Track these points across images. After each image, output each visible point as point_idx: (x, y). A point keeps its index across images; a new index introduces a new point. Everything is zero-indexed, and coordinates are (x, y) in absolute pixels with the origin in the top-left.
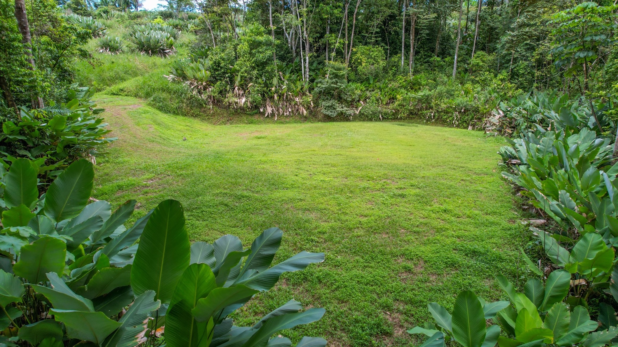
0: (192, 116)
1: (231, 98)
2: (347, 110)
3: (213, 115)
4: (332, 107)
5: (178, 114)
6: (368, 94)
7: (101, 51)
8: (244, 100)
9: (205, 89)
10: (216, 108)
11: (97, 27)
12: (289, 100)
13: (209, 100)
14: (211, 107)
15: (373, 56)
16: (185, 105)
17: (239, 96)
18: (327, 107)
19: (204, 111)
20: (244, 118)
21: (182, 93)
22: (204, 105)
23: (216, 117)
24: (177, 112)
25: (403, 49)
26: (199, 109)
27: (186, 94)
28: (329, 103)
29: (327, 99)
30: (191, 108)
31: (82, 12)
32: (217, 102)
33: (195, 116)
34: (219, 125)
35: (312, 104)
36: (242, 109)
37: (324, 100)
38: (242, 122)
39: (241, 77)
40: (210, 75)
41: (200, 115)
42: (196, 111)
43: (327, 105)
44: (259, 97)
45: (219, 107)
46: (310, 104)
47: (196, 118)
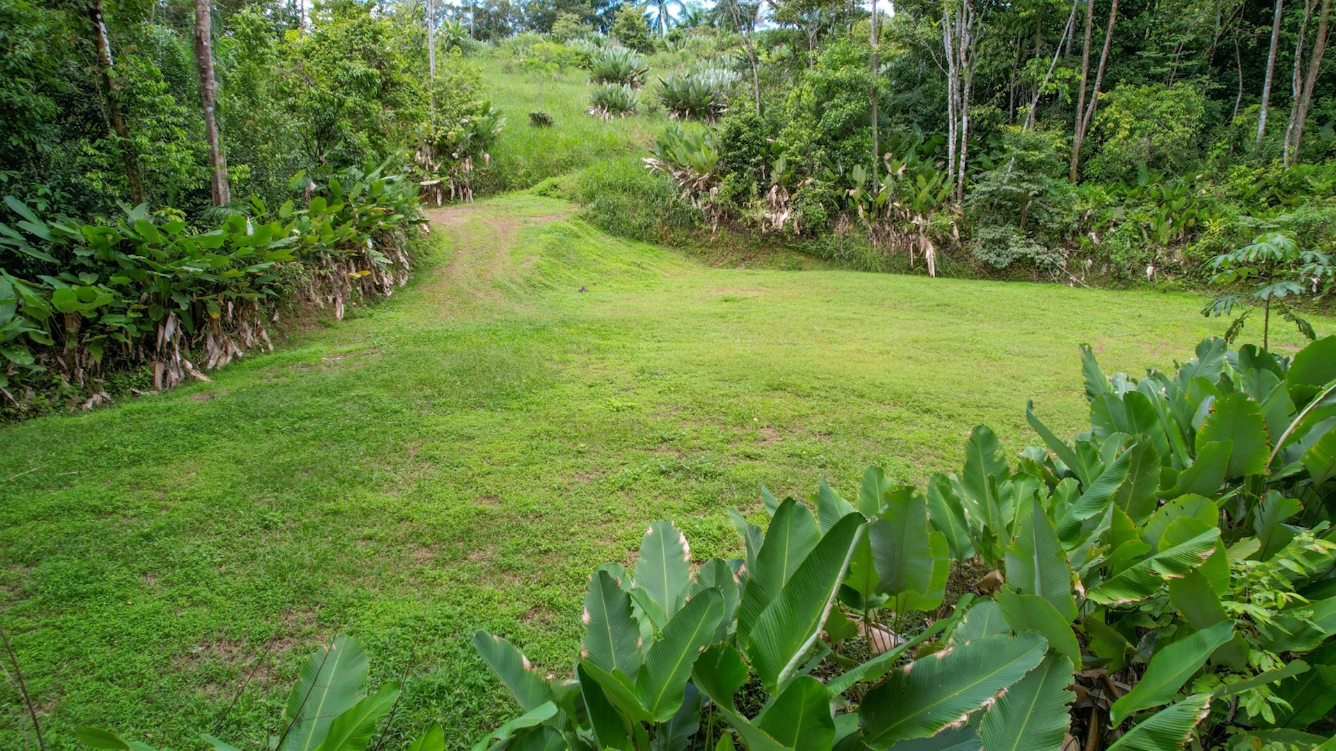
0: (670, 244)
1: (758, 211)
2: (1038, 254)
3: (715, 245)
4: (1002, 242)
5: (639, 239)
6: (1116, 213)
7: (592, 113)
8: (785, 216)
9: (708, 187)
10: (723, 231)
11: (631, 68)
12: (896, 221)
13: (713, 213)
14: (715, 228)
15: (1156, 112)
16: (658, 220)
17: (779, 207)
18: (988, 241)
19: (697, 237)
20: (782, 256)
21: (657, 196)
22: (697, 223)
23: (721, 249)
24: (638, 235)
25: (1267, 88)
26: (686, 232)
27: (663, 200)
28: (996, 233)
29: (995, 222)
30: (672, 229)
31: (636, 41)
32: (728, 218)
33: (676, 245)
34: (722, 267)
35: (956, 232)
36: (779, 235)
37: (986, 225)
38: (772, 264)
39: (789, 163)
40: (717, 158)
41: (687, 244)
42: (680, 234)
43: (990, 237)
44: (819, 211)
45: (732, 229)
46: (951, 232)
47: (678, 249)
